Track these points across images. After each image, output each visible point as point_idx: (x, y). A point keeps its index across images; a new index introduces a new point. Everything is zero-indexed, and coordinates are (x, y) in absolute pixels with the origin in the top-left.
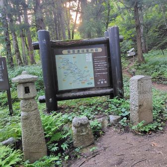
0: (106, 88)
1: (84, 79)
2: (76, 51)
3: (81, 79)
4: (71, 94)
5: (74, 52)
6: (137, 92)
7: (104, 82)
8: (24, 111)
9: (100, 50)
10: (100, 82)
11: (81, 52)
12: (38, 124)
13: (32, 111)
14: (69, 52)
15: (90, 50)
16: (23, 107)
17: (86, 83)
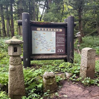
0: (63, 55)
1: (50, 48)
2: (46, 29)
3: (47, 48)
4: (40, 57)
5: (44, 30)
6: (87, 58)
7: (61, 51)
8: (12, 64)
9: (61, 30)
10: (59, 50)
11: (49, 30)
12: (21, 75)
13: (18, 65)
14: (41, 29)
15: (54, 29)
16: (12, 62)
17: (51, 50)
